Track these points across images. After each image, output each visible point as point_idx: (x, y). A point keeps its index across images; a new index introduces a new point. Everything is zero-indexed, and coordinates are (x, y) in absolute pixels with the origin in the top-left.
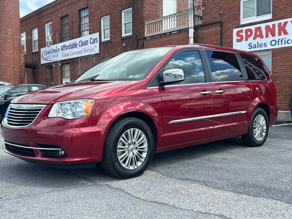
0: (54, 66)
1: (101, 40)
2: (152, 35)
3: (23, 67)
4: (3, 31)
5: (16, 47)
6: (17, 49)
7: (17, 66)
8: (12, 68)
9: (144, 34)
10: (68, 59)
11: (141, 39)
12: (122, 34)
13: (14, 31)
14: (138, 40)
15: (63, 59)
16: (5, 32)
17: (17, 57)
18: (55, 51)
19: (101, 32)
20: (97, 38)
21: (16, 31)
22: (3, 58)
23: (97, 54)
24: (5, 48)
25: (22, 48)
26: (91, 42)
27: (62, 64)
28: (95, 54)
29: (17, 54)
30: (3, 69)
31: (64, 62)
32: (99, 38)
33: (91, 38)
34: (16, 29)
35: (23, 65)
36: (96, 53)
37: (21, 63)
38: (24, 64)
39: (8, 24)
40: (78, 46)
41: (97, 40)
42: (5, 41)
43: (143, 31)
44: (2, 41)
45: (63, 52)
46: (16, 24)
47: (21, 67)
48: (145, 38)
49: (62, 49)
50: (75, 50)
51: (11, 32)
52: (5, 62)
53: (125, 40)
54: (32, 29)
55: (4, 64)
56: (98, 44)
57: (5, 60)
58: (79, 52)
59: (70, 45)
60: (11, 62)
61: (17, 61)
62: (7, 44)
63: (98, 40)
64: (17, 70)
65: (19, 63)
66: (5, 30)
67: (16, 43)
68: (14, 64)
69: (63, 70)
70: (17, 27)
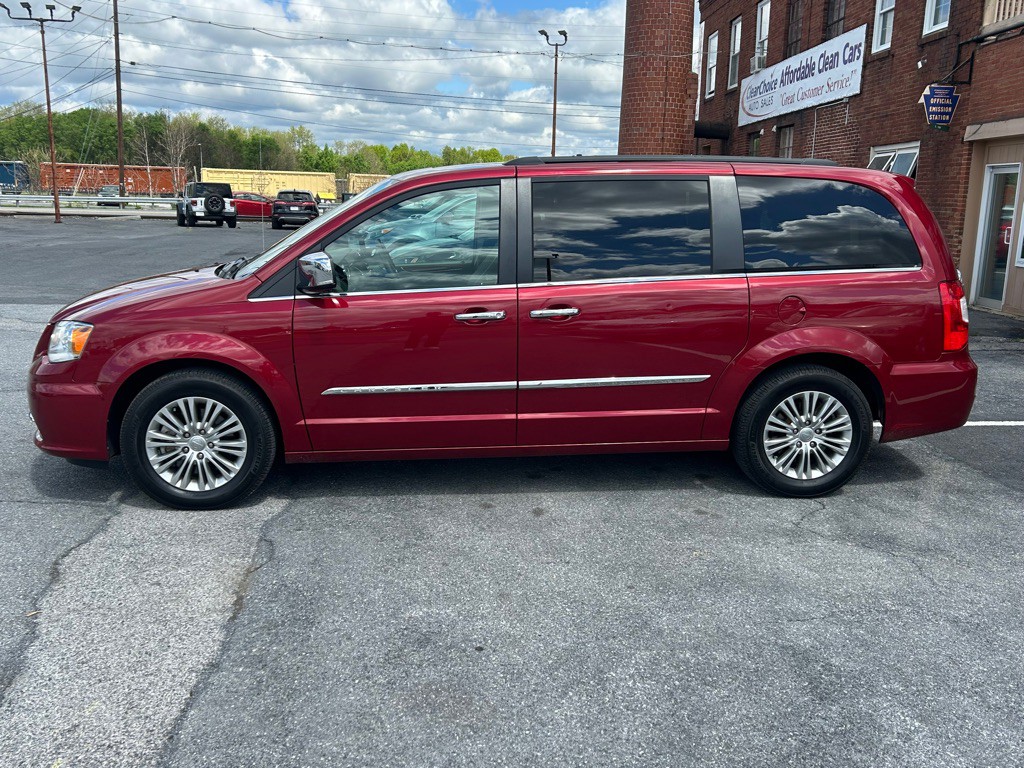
0: (762, 132)
1: (870, 51)
2: (1002, 28)
3: (690, 137)
4: (643, 38)
5: (673, 79)
6: (675, 85)
7: (672, 135)
8: (655, 140)
9: (981, 24)
10: (792, 113)
11: (968, 43)
12: (922, 27)
13: (672, 33)
14: (960, 46)
15: (782, 113)
16: (649, 38)
17: (673, 110)
18: (769, 87)
19: (873, 24)
20: (860, 45)
21: (679, 33)
22: (638, 115)
23: (856, 96)
24: (643, 85)
25: (690, 81)
26: (846, 58)
27: (779, 129)
28: (850, 97)
29: (674, 100)
30: (634, 145)
31: (784, 123)
32: (866, 42)
33: (847, 45)
34: (676, 27)
35: (688, 132)
36: (851, 94)
37: (683, 127)
38: (693, 130)
39: (657, 16)
40: (816, 71)
41: (859, 52)
42: (644, 65)
43: (979, 13)
44: (639, 65)
45: (784, 89)
46: (680, 12)
47: (682, 136)
48: (982, 40)
49: (782, 81)
50: (809, 83)
51: (662, 38)
52: (642, 125)
53: (927, 49)
54: (731, 22)
55: (638, 130)
56: (858, 65)
57: (640, 120)
58: (817, 91)
59: (799, 69)
60: (654, 125)
61: (672, 120)
62: (651, 74)
63: (862, 49)
64: (671, 145)
65: (678, 126)
66: (647, 33)
67: (674, 69)
68: (663, 130)
69: (781, 147)
70: (680, 22)
